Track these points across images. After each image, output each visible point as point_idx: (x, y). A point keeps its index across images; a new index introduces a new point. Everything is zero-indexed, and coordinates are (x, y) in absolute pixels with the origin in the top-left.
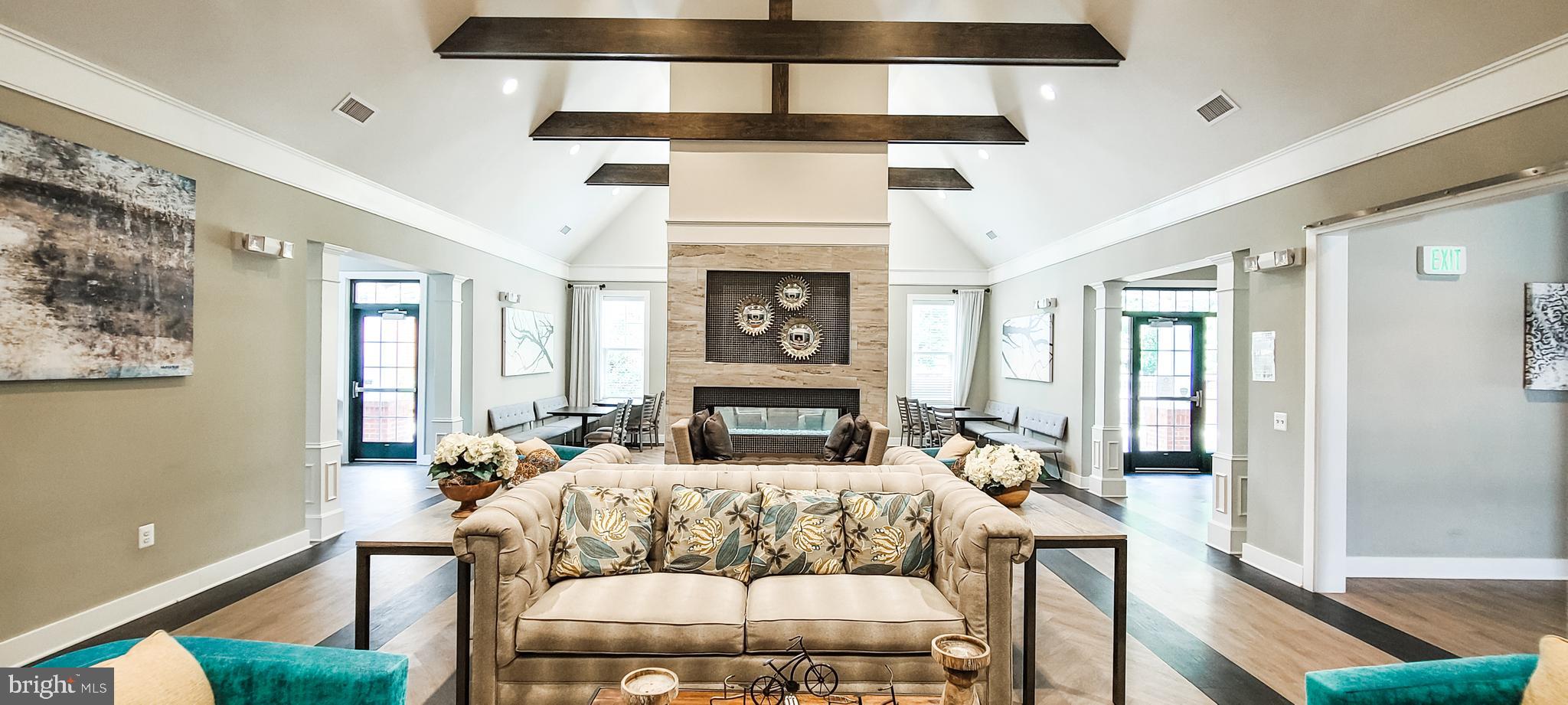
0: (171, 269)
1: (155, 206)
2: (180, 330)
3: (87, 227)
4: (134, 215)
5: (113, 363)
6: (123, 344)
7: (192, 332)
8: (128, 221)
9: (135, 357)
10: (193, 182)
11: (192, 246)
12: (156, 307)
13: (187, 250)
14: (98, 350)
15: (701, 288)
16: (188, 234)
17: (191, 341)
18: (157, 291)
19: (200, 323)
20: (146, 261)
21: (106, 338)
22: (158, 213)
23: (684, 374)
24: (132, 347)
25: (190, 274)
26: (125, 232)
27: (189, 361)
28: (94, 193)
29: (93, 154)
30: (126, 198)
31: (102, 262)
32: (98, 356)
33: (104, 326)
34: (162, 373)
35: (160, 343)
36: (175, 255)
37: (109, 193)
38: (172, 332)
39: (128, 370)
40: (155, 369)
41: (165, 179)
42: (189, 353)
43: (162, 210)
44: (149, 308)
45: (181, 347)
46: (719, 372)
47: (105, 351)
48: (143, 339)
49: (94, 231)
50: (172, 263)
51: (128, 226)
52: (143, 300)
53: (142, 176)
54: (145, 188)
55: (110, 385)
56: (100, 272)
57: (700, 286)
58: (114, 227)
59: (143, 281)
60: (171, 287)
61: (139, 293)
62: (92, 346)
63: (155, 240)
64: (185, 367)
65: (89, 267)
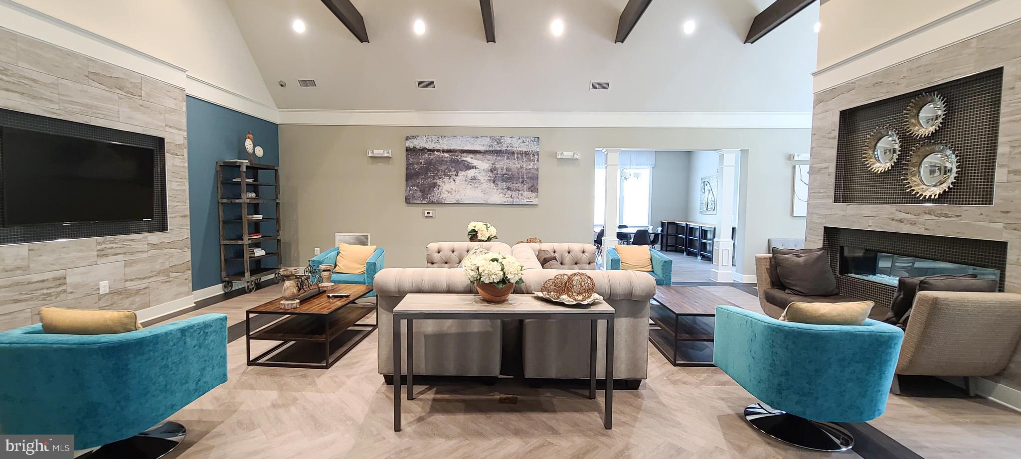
0: (530, 169)
1: (524, 150)
2: (534, 189)
3: (504, 160)
4: (517, 154)
5: (511, 200)
6: (514, 194)
7: (538, 190)
8: (516, 156)
9: (518, 198)
10: (538, 138)
11: (538, 160)
12: (525, 182)
13: (536, 162)
14: (507, 196)
15: (834, 130)
16: (536, 156)
17: (538, 193)
18: (525, 177)
19: (541, 187)
20: (522, 167)
21: (509, 192)
22: (526, 151)
23: (818, 214)
24: (517, 195)
25: (537, 170)
26: (515, 159)
27: (536, 199)
28: (506, 150)
29: (505, 138)
30: (515, 149)
31: (508, 169)
32: (507, 197)
33: (509, 189)
34: (527, 203)
35: (526, 194)
36: (532, 164)
37: (510, 148)
38: (530, 190)
39: (515, 202)
40: (525, 202)
41: (528, 140)
42: (537, 197)
43: (527, 150)
44: (523, 182)
45: (534, 195)
46: (843, 213)
47: (509, 196)
48: (520, 192)
49: (506, 161)
50: (530, 167)
51: (516, 157)
52: (521, 180)
53: (521, 140)
54: (521, 144)
55: (510, 206)
56: (507, 173)
57: (833, 128)
58: (512, 158)
59: (520, 174)
60: (530, 175)
61: (519, 178)
62: (505, 195)
63: (525, 160)
64: (535, 201)
65: (504, 172)
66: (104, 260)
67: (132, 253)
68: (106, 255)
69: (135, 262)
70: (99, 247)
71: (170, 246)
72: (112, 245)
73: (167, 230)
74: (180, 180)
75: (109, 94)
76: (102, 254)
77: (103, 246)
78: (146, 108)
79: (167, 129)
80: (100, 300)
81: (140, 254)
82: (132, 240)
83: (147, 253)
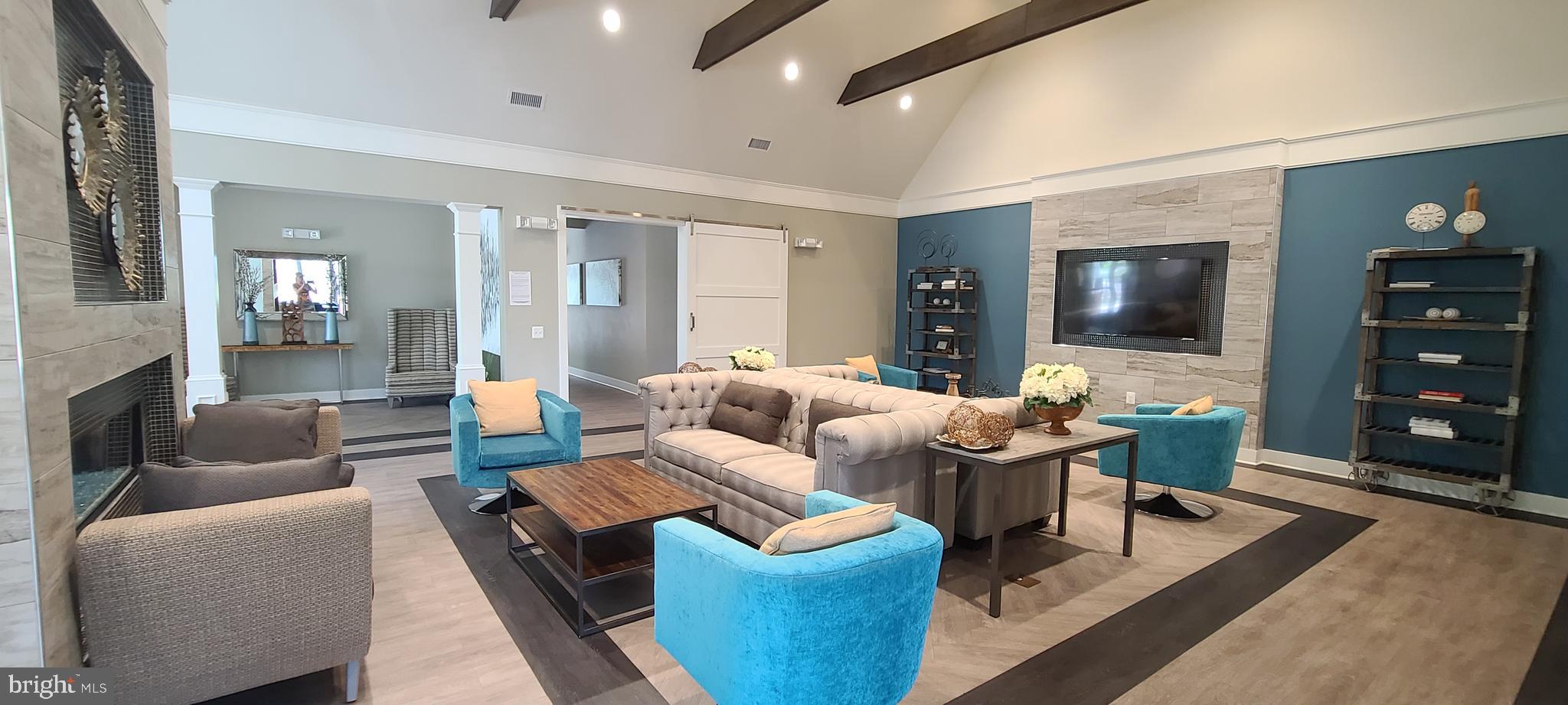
66: (1134, 372)
67: (1165, 373)
68: (1136, 369)
69: (1168, 383)
70: (1129, 360)
71: (1219, 374)
72: (1142, 360)
73: (1220, 355)
74: (1250, 292)
75: (1156, 212)
76: (1131, 366)
77: (1134, 359)
78: (1203, 212)
79: (1235, 229)
80: (1125, 408)
81: (1174, 375)
82: (1166, 359)
83: (1184, 377)
